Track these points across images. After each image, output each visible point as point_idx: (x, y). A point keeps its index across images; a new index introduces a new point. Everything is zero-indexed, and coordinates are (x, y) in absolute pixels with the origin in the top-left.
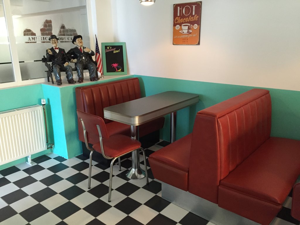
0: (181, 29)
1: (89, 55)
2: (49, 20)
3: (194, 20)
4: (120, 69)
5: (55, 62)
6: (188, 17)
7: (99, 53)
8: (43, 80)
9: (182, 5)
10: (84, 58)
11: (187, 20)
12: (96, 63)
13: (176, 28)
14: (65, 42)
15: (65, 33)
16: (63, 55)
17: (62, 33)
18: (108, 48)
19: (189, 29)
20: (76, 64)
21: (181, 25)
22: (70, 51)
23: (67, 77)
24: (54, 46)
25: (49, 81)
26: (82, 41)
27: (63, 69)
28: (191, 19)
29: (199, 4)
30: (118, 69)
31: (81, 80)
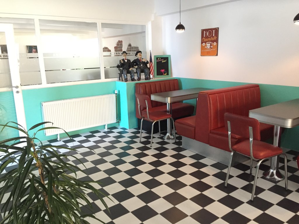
0: (206, 46)
1: (145, 64)
2: (121, 40)
3: (214, 39)
4: (166, 73)
5: (125, 68)
6: (210, 37)
7: (152, 62)
8: (117, 79)
9: (207, 30)
10: (142, 65)
11: (209, 39)
12: (149, 69)
13: (203, 45)
14: (131, 55)
15: (131, 49)
16: (129, 63)
17: (129, 50)
18: (158, 59)
19: (211, 45)
20: (137, 69)
21: (206, 43)
22: (133, 61)
23: (131, 77)
24: (124, 58)
25: (120, 80)
26: (142, 54)
27: (129, 72)
28: (212, 39)
29: (217, 29)
30: (165, 73)
31: (139, 79)
